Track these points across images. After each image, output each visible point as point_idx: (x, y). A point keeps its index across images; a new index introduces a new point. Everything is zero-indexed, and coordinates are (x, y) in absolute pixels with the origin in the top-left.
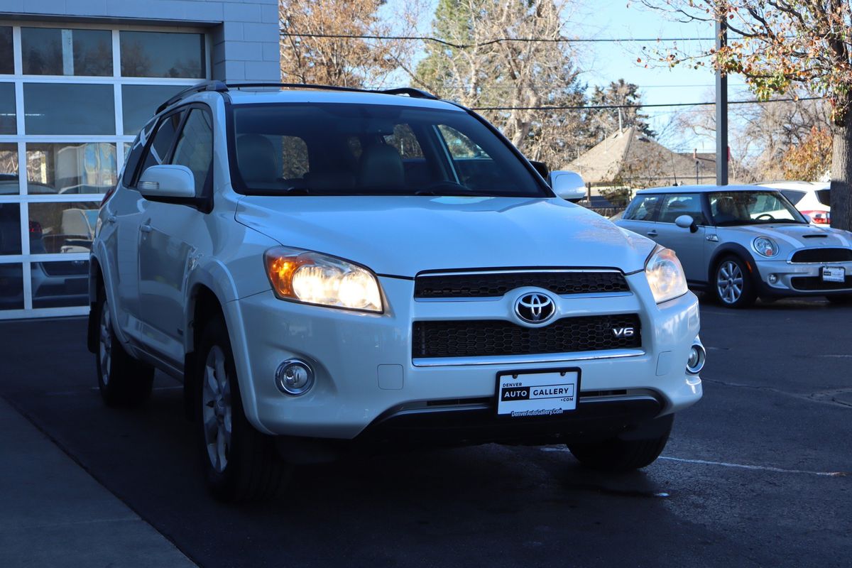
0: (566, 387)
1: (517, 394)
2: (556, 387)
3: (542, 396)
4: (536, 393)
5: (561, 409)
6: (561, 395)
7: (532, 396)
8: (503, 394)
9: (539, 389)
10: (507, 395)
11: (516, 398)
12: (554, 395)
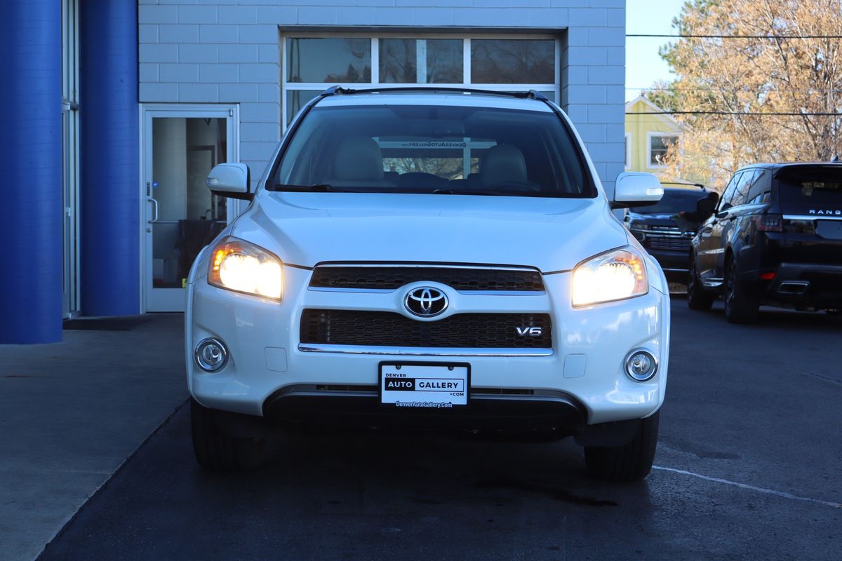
0: (456, 382)
1: (401, 384)
2: (444, 381)
3: (428, 388)
4: (422, 385)
5: (450, 403)
6: (450, 389)
7: (417, 387)
8: (387, 383)
9: (426, 382)
10: (391, 384)
11: (400, 389)
12: (441, 389)
